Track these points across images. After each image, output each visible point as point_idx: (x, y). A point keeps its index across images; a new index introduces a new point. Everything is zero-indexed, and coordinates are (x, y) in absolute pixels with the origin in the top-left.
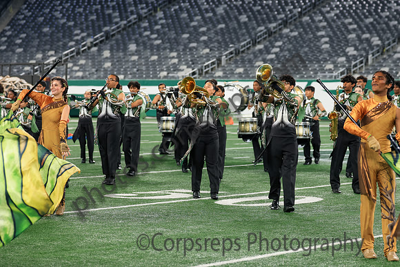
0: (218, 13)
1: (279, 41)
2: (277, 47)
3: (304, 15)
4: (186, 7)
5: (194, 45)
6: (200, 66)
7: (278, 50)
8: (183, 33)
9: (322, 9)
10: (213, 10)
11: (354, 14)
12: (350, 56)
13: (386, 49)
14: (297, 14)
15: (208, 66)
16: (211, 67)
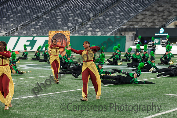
0: (18, 9)
1: (41, 20)
2: (40, 23)
3: (53, 10)
4: (6, 7)
5: (7, 22)
6: (9, 31)
7: (41, 24)
8: (4, 18)
9: (60, 7)
10: (16, 8)
11: (72, 10)
12: (69, 26)
13: (84, 23)
14: (50, 10)
15: (12, 31)
16: (13, 31)
